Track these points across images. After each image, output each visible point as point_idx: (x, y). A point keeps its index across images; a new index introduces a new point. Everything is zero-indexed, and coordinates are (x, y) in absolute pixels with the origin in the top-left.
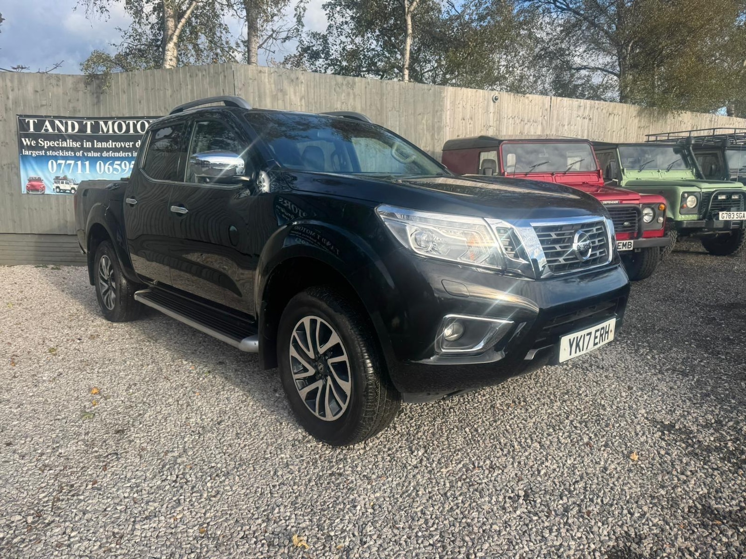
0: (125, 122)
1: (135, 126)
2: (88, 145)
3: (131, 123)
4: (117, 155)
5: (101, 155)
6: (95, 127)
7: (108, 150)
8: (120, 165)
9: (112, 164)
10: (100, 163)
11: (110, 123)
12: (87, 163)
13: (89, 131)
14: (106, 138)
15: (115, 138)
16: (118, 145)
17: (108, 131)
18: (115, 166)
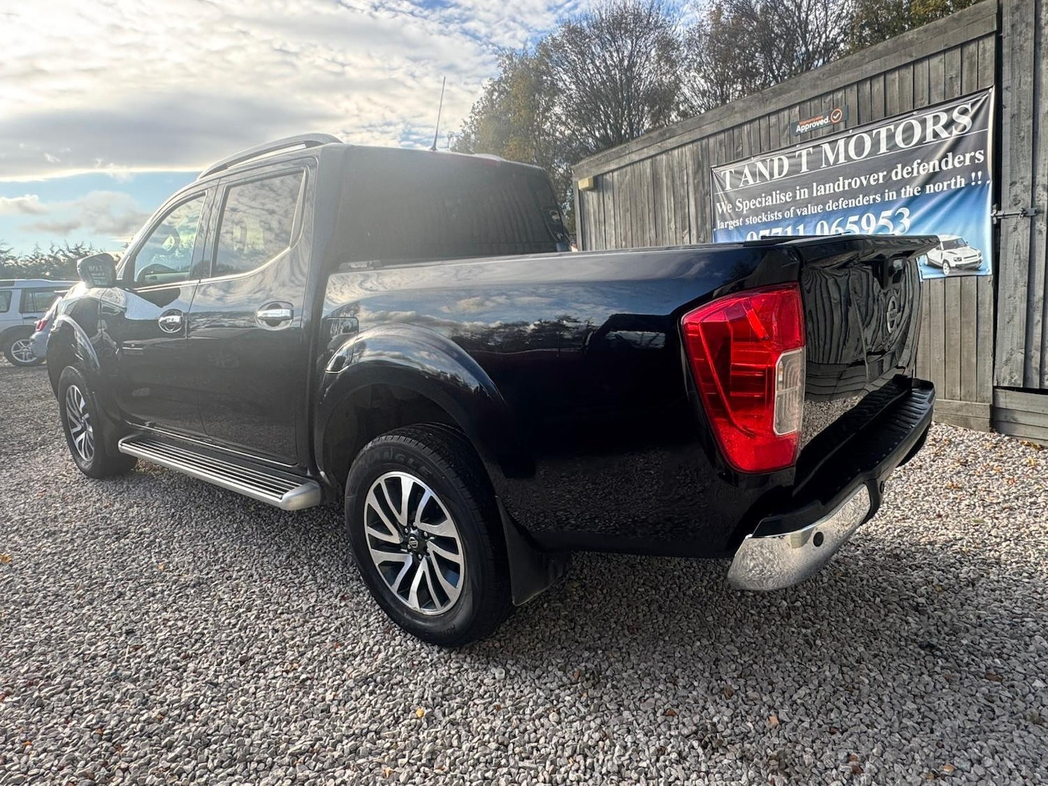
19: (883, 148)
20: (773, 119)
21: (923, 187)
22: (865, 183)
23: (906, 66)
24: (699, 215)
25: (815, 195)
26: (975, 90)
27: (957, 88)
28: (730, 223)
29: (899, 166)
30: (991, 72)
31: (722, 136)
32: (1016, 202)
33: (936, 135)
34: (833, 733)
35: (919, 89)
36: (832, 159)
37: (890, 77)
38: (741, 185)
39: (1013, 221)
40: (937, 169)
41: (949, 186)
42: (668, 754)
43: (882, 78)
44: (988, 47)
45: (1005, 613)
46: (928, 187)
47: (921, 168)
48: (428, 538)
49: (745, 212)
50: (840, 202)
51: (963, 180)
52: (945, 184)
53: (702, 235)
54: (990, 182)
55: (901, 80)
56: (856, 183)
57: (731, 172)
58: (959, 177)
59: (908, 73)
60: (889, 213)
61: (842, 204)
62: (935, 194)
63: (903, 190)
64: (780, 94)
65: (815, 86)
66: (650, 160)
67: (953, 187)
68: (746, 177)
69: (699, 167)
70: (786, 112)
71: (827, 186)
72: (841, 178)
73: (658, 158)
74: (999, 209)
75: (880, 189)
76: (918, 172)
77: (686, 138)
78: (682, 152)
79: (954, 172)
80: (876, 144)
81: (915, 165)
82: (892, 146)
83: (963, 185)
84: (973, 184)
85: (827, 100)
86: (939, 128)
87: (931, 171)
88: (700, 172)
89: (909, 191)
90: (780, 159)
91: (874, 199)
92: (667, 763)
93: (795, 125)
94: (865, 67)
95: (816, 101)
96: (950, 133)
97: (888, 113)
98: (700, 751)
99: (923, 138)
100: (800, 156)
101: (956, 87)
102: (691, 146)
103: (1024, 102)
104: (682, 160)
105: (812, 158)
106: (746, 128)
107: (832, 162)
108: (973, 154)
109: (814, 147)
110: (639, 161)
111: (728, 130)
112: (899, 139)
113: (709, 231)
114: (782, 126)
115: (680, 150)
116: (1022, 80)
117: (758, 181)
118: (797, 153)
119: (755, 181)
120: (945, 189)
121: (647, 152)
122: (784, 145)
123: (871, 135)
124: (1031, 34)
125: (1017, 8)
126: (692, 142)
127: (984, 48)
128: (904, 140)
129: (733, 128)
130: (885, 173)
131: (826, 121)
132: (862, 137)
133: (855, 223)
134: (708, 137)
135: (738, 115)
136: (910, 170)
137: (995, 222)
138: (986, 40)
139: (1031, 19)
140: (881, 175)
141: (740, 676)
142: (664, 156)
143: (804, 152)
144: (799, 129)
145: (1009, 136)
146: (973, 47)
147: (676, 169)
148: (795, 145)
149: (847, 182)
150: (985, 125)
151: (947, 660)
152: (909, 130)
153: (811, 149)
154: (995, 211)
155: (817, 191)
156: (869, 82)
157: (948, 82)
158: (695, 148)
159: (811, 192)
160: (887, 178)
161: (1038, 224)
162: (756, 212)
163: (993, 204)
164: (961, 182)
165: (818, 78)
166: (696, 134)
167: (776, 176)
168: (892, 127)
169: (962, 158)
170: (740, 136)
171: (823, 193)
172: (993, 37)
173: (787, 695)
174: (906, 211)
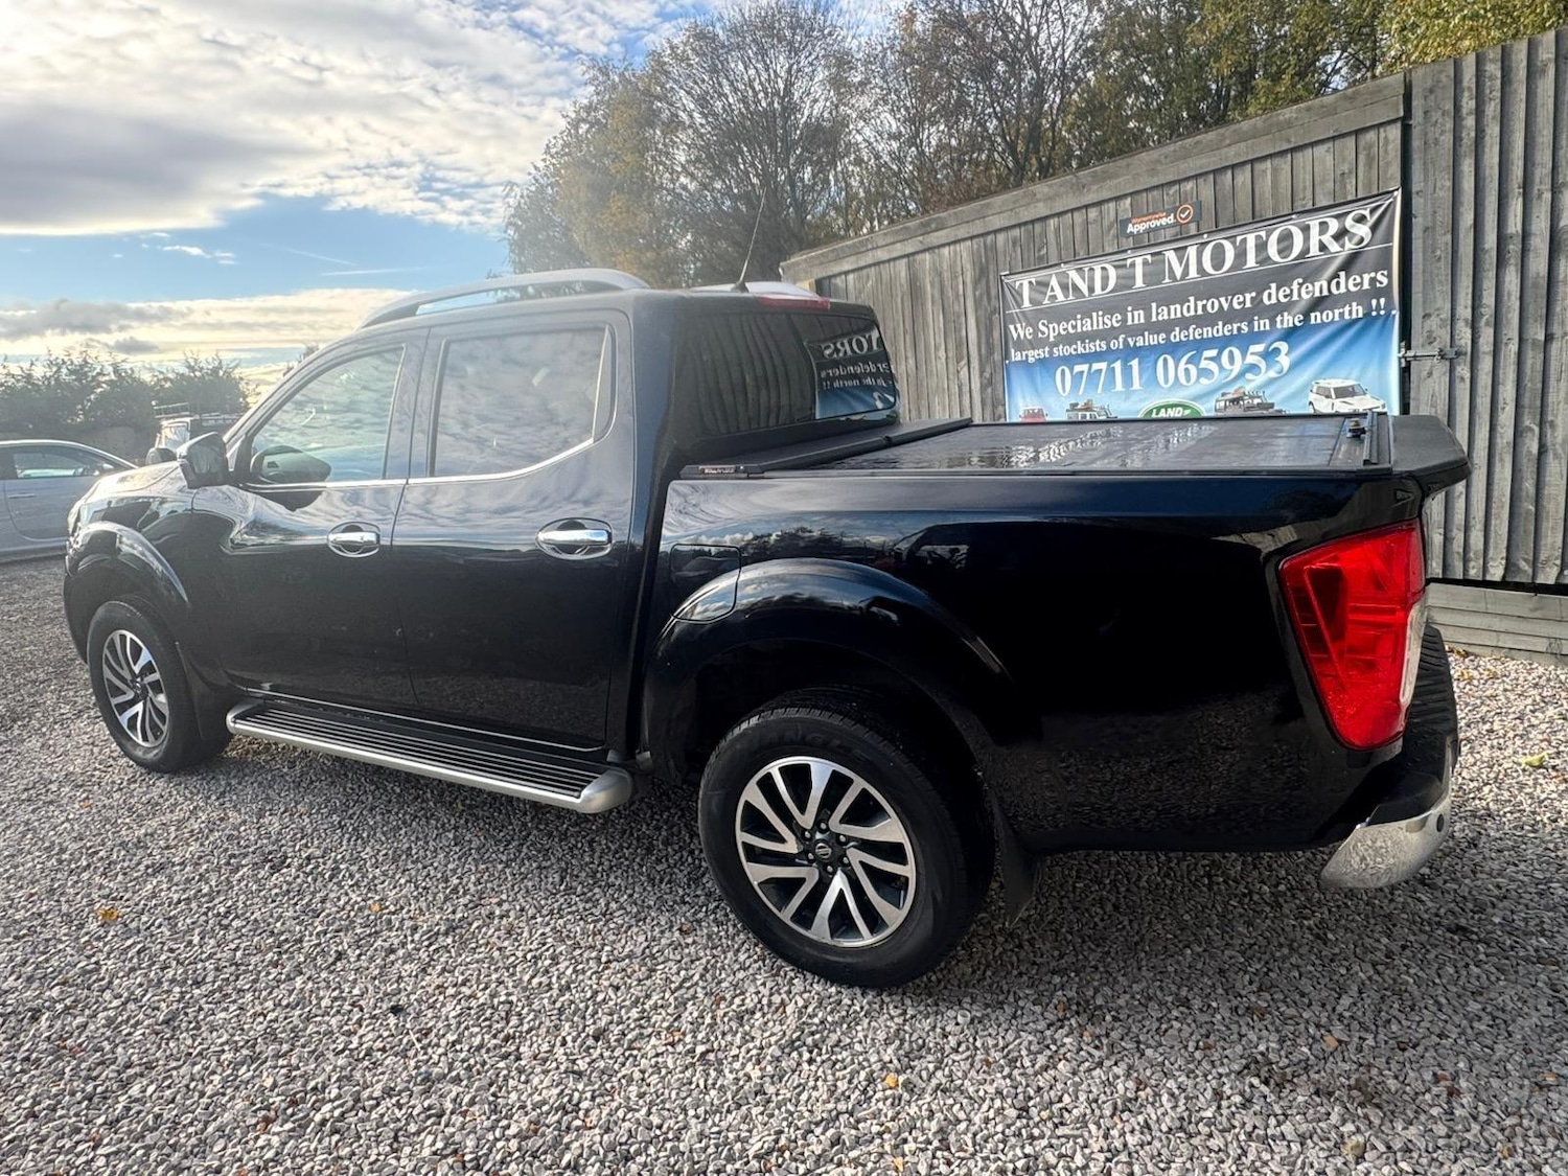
19: (1251, 261)
20: (1093, 213)
21: (1307, 315)
22: (1226, 306)
23: (1282, 153)
24: (983, 341)
25: (1154, 319)
26: (1376, 192)
27: (1351, 188)
28: (1031, 353)
29: (1274, 286)
30: (1395, 170)
31: (1016, 232)
32: (1430, 340)
33: (1323, 247)
34: (1404, 1050)
35: (1299, 186)
36: (1178, 272)
37: (1259, 167)
38: (1046, 301)
39: (1428, 363)
40: (1325, 293)
41: (1342, 315)
42: (1229, 1098)
43: (1249, 167)
44: (1391, 137)
45: (1526, 879)
46: (1313, 315)
47: (1303, 290)
48: (846, 843)
49: (1052, 339)
50: (1191, 330)
51: (1360, 308)
52: (1337, 312)
53: (988, 370)
54: (1396, 313)
55: (1275, 172)
56: (1212, 306)
57: (1030, 283)
58: (1354, 304)
59: (1284, 164)
60: (1260, 348)
61: (1194, 333)
62: (1323, 325)
63: (1279, 318)
64: (1104, 180)
65: (1153, 172)
66: (905, 260)
67: (1347, 317)
68: (1052, 290)
69: (982, 273)
70: (1112, 205)
71: (1172, 307)
72: (1192, 299)
73: (919, 257)
74: (1408, 347)
75: (1245, 315)
76: (1299, 295)
77: (962, 232)
78: (955, 252)
79: (1348, 297)
80: (1241, 255)
81: (1295, 286)
82: (1264, 259)
83: (1360, 315)
84: (1374, 313)
85: (1171, 192)
86: (1327, 239)
87: (1317, 294)
88: (984, 281)
89: (1287, 320)
90: (1103, 269)
91: (1239, 329)
92: (1233, 1109)
93: (1125, 223)
94: (1224, 151)
95: (1155, 193)
96: (1343, 246)
97: (1257, 213)
98: (1264, 1088)
99: (1306, 250)
100: (1133, 265)
101: (1349, 187)
102: (969, 243)
103: (1440, 212)
104: (955, 262)
105: (1149, 268)
106: (1052, 223)
107: (1178, 276)
108: (1373, 275)
109: (1152, 254)
110: (889, 261)
111: (1026, 223)
112: (1272, 250)
113: (999, 364)
114: (1106, 223)
115: (952, 247)
116: (1439, 184)
117: (1071, 297)
118: (1129, 262)
119: (1066, 297)
120: (1337, 319)
121: (900, 249)
122: (1108, 250)
123: (1234, 243)
124: (1449, 125)
125: (1431, 91)
126: (972, 238)
127: (1386, 138)
128: (1280, 252)
129: (1033, 222)
130: (1254, 294)
131: (1171, 220)
132: (1222, 245)
133: (1211, 359)
134: (995, 232)
135: (1041, 205)
136: (1288, 292)
137: (1403, 365)
138: (1388, 128)
139: (1449, 106)
140: (1248, 296)
141: (1260, 989)
142: (927, 256)
143: (1139, 261)
144: (1130, 228)
145: (1421, 255)
146: (1371, 136)
147: (946, 275)
148: (1126, 251)
149: (1200, 304)
150: (1389, 238)
151: (1488, 945)
152: (1286, 238)
153: (1149, 257)
154: (1403, 350)
155: (1158, 314)
156: (1229, 173)
157: (1338, 178)
158: (975, 246)
159: (1148, 316)
160: (1257, 301)
161: (1459, 369)
162: (1069, 340)
163: (1401, 341)
164: (1357, 311)
165: (1158, 161)
166: (978, 227)
167: (1098, 290)
168: (1263, 234)
169: (1358, 280)
170: (1044, 234)
171: (1166, 317)
172: (1399, 125)
173: (1329, 1007)
174: (1284, 346)
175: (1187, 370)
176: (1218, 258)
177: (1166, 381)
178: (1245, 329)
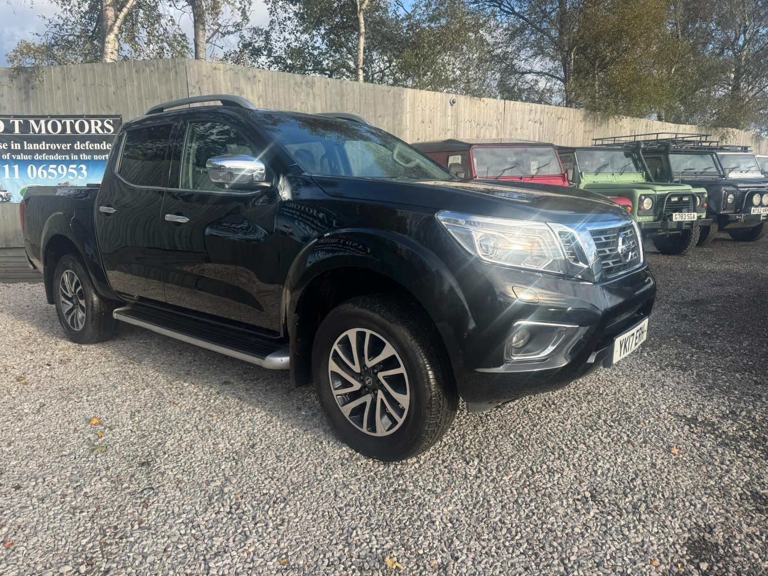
0: (60, 121)
1: (72, 126)
2: (17, 146)
3: (68, 122)
4: (51, 157)
5: (33, 158)
6: (25, 127)
7: (41, 152)
8: (56, 169)
9: (46, 168)
10: (32, 167)
11: (42, 122)
12: (16, 167)
13: (17, 131)
14: (38, 139)
15: (49, 139)
16: (53, 146)
17: (40, 130)
18: (50, 170)
175: (42, 172)
176: (55, 127)
177: (32, 176)
178: (68, 158)
